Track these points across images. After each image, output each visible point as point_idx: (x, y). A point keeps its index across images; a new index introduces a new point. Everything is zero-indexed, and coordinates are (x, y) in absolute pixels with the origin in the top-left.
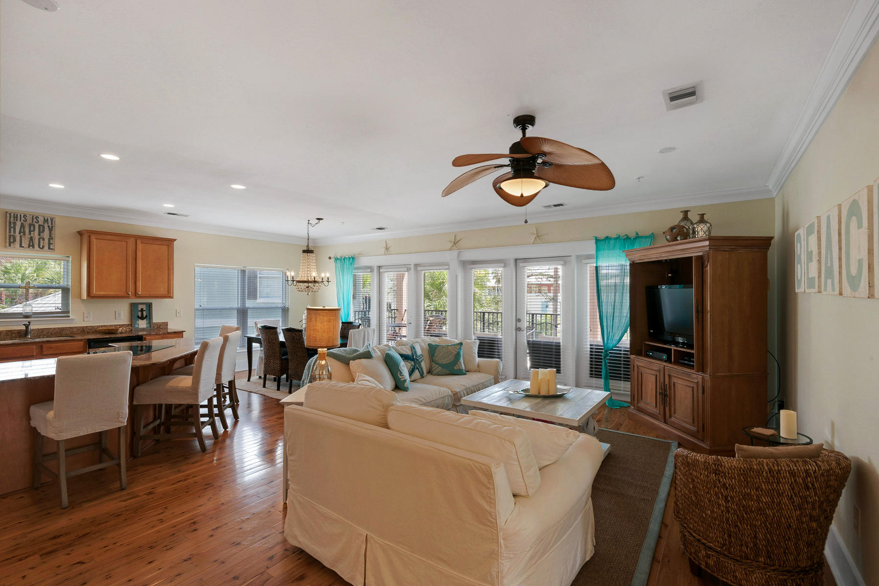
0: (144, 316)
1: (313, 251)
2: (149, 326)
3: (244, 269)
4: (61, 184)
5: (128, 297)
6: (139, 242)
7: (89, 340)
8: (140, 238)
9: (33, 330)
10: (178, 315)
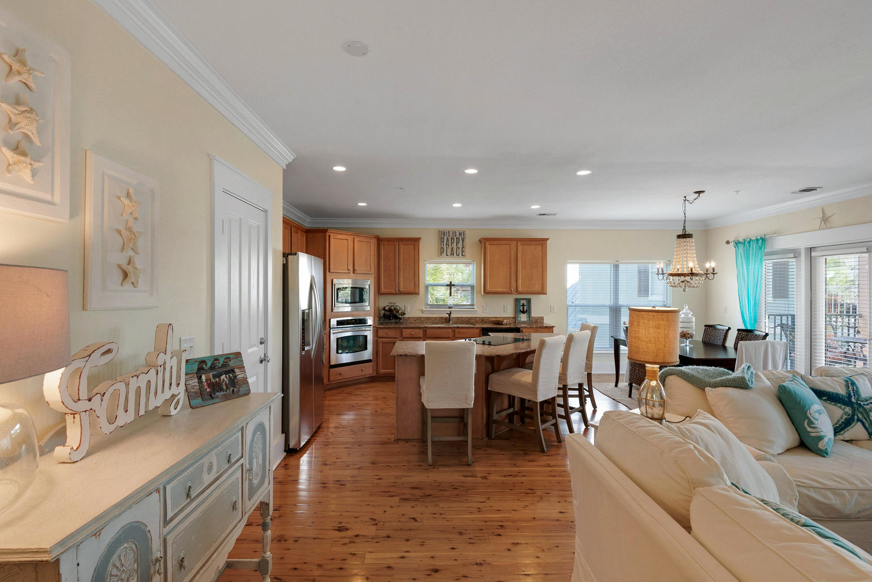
0: (525, 310)
1: (692, 235)
2: (528, 319)
3: (617, 263)
4: (460, 203)
5: (510, 293)
6: (519, 243)
7: (483, 328)
8: (521, 240)
9: (453, 318)
10: (552, 311)
